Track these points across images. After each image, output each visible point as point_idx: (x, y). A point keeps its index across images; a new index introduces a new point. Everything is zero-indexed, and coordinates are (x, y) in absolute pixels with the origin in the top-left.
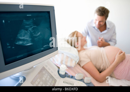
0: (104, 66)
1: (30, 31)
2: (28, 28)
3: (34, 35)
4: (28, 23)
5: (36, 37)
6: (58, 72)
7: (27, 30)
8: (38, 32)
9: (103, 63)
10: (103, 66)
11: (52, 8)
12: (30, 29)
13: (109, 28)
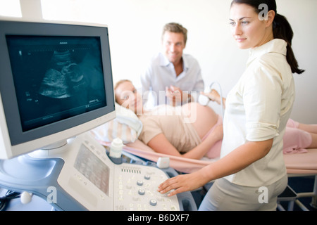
0: (188, 138)
1: (65, 72)
2: (63, 66)
3: (72, 80)
4: (61, 57)
5: (76, 84)
6: (108, 154)
7: (60, 69)
8: (80, 76)
9: (184, 132)
10: (186, 138)
11: (105, 30)
12: (66, 69)
13: (187, 69)
